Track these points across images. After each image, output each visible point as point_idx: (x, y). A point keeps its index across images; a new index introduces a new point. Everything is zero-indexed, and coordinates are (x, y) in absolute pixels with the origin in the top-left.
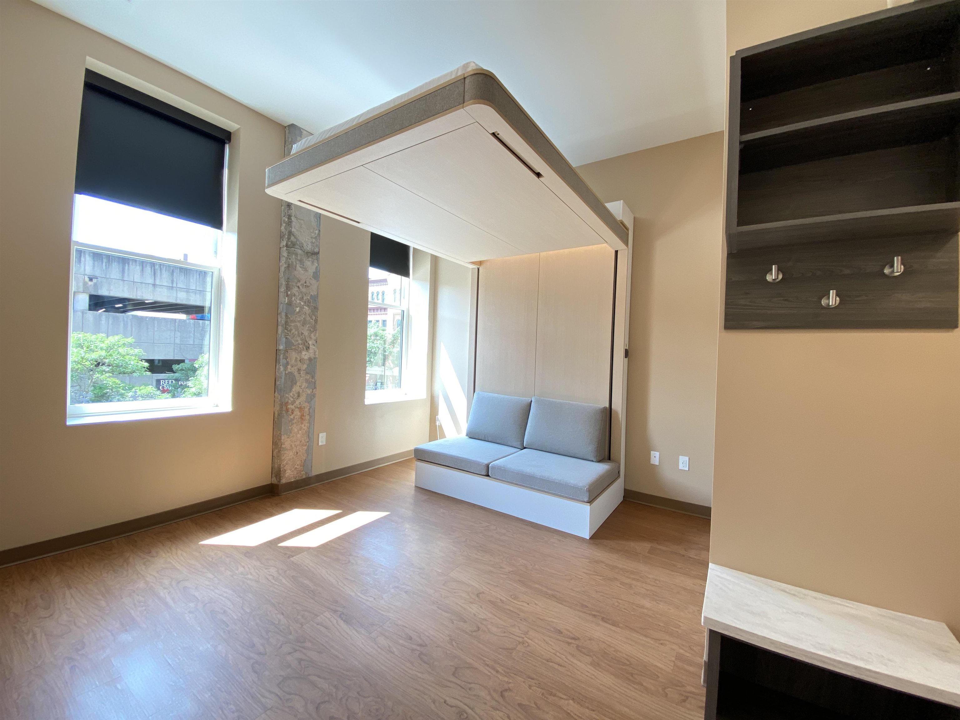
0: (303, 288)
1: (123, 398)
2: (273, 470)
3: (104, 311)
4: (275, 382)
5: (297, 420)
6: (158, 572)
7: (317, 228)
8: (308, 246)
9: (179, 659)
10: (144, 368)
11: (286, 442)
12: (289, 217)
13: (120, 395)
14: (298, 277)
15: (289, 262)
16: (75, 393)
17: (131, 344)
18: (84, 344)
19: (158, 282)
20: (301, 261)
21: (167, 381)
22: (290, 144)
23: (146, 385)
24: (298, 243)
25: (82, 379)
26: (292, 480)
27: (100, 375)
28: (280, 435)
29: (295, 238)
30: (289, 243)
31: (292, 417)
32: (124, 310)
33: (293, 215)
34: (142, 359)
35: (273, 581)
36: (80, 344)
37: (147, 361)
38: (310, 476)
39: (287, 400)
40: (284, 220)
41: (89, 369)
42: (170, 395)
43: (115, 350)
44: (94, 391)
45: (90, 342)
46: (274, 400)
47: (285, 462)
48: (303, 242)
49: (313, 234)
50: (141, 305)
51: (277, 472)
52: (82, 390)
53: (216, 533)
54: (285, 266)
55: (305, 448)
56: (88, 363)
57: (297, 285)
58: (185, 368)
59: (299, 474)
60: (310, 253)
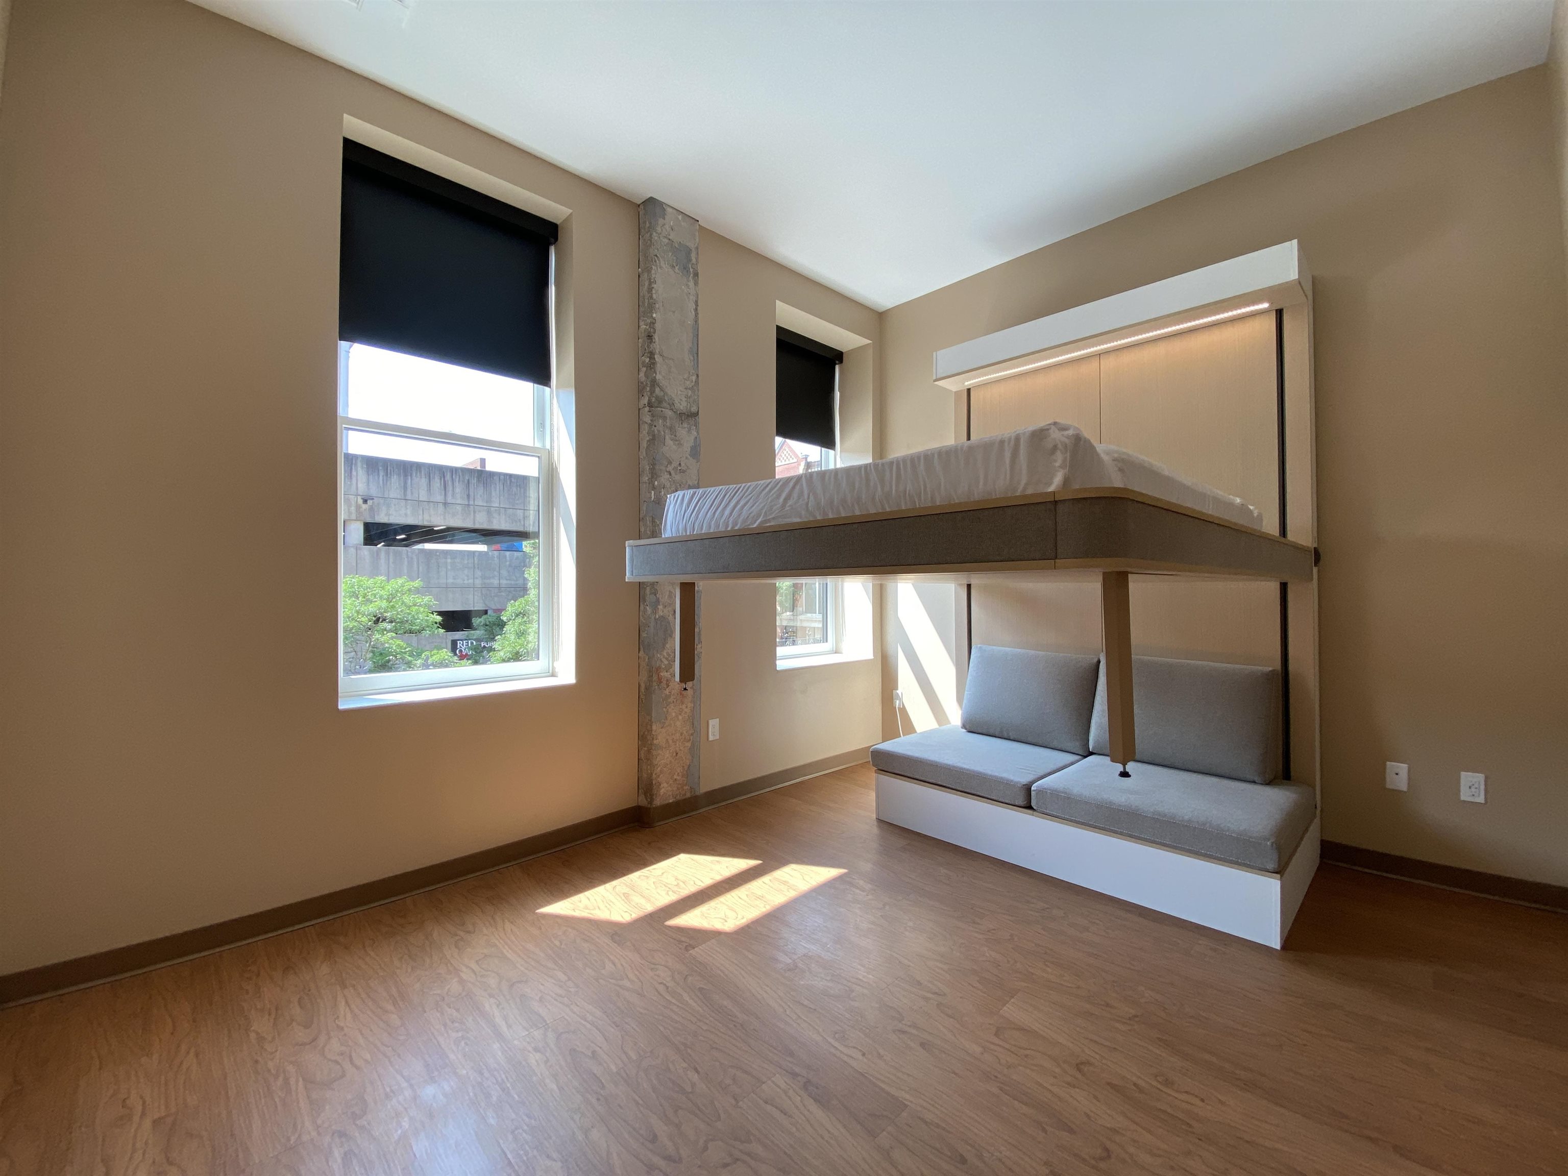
0: (676, 474)
1: (410, 667)
2: (640, 782)
3: (384, 546)
4: (639, 633)
5: (675, 697)
6: (477, 962)
7: (693, 371)
8: (682, 403)
9: (526, 1154)
10: (436, 623)
11: (660, 735)
12: (652, 355)
13: (406, 663)
14: (668, 456)
15: (654, 431)
16: (350, 662)
17: (418, 589)
18: (359, 591)
19: (450, 500)
20: (672, 429)
21: (466, 642)
22: (647, 233)
23: (439, 648)
24: (666, 398)
25: (358, 642)
26: (671, 801)
27: (380, 636)
28: (650, 723)
29: (662, 390)
30: (653, 400)
31: (667, 692)
32: (407, 543)
33: (658, 352)
34: (433, 612)
35: (669, 998)
36: (354, 592)
37: (440, 613)
38: (697, 793)
39: (658, 663)
40: (644, 362)
41: (366, 627)
42: (470, 661)
43: (398, 598)
44: (372, 658)
45: (367, 589)
46: (639, 663)
47: (659, 769)
48: (673, 396)
49: (688, 383)
50: (429, 534)
51: (646, 786)
52: (358, 657)
53: (563, 894)
54: (648, 439)
55: (689, 744)
56: (364, 619)
57: (668, 470)
58: (489, 622)
59: (680, 790)
60: (684, 414)
